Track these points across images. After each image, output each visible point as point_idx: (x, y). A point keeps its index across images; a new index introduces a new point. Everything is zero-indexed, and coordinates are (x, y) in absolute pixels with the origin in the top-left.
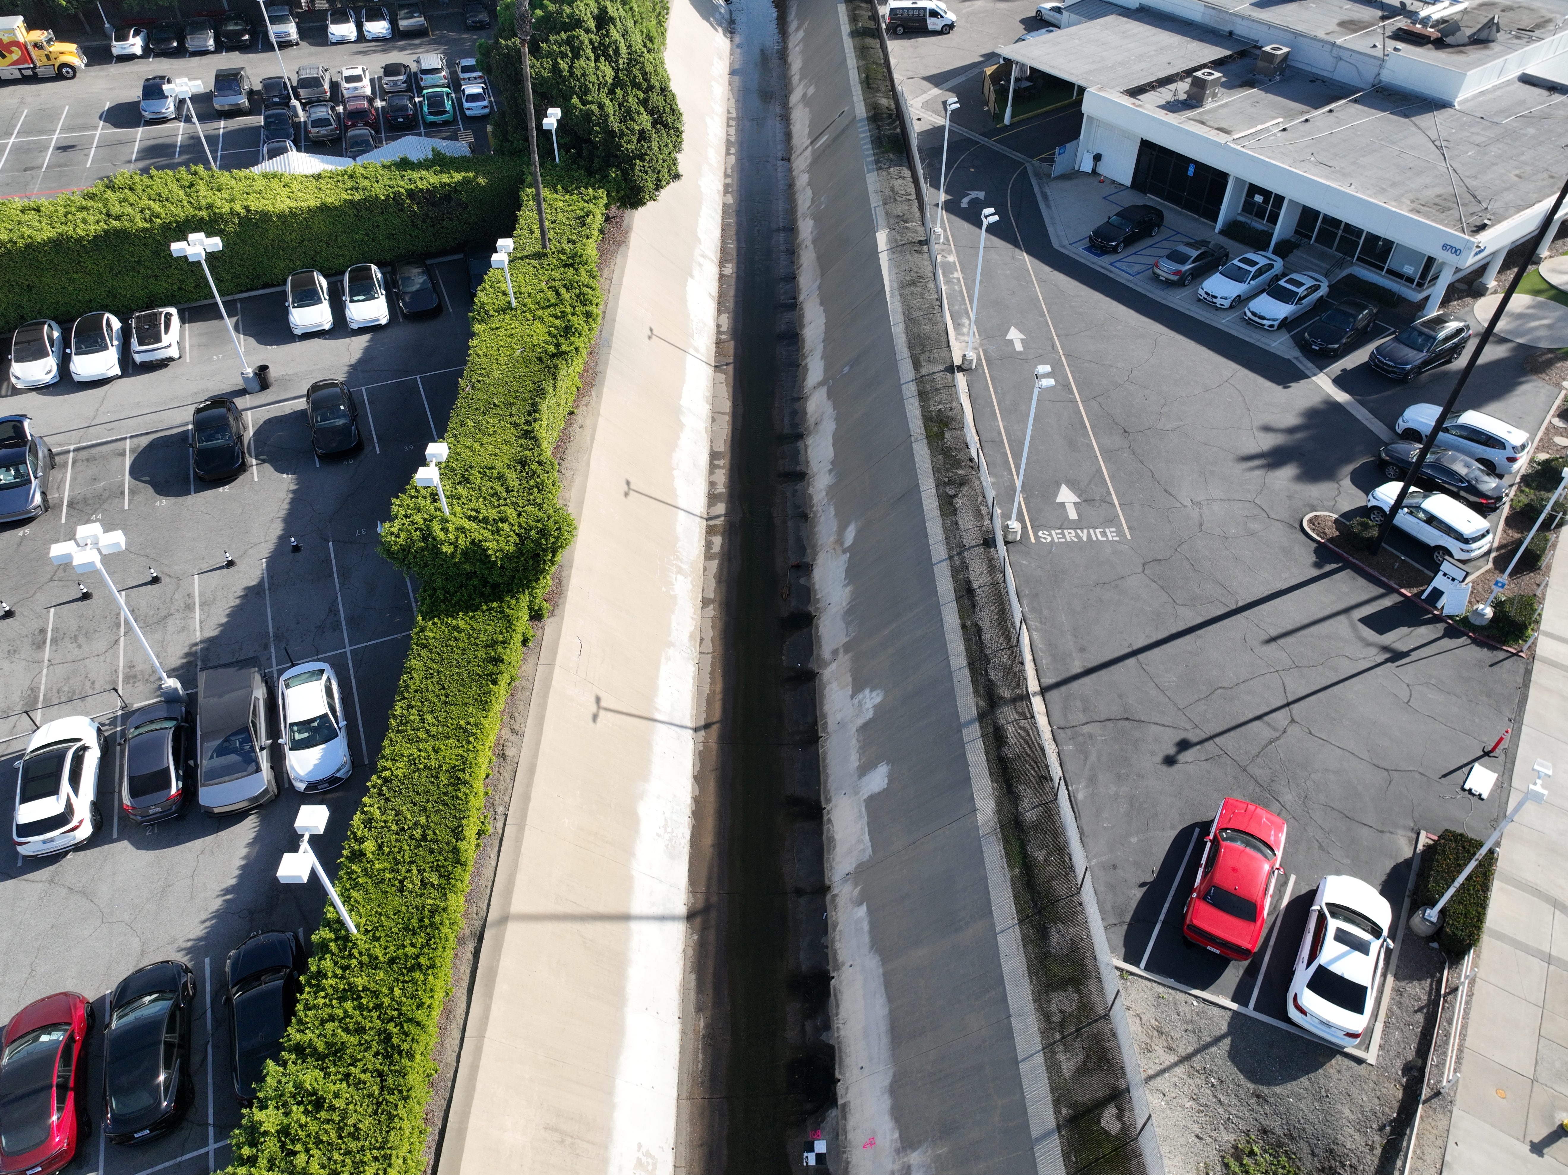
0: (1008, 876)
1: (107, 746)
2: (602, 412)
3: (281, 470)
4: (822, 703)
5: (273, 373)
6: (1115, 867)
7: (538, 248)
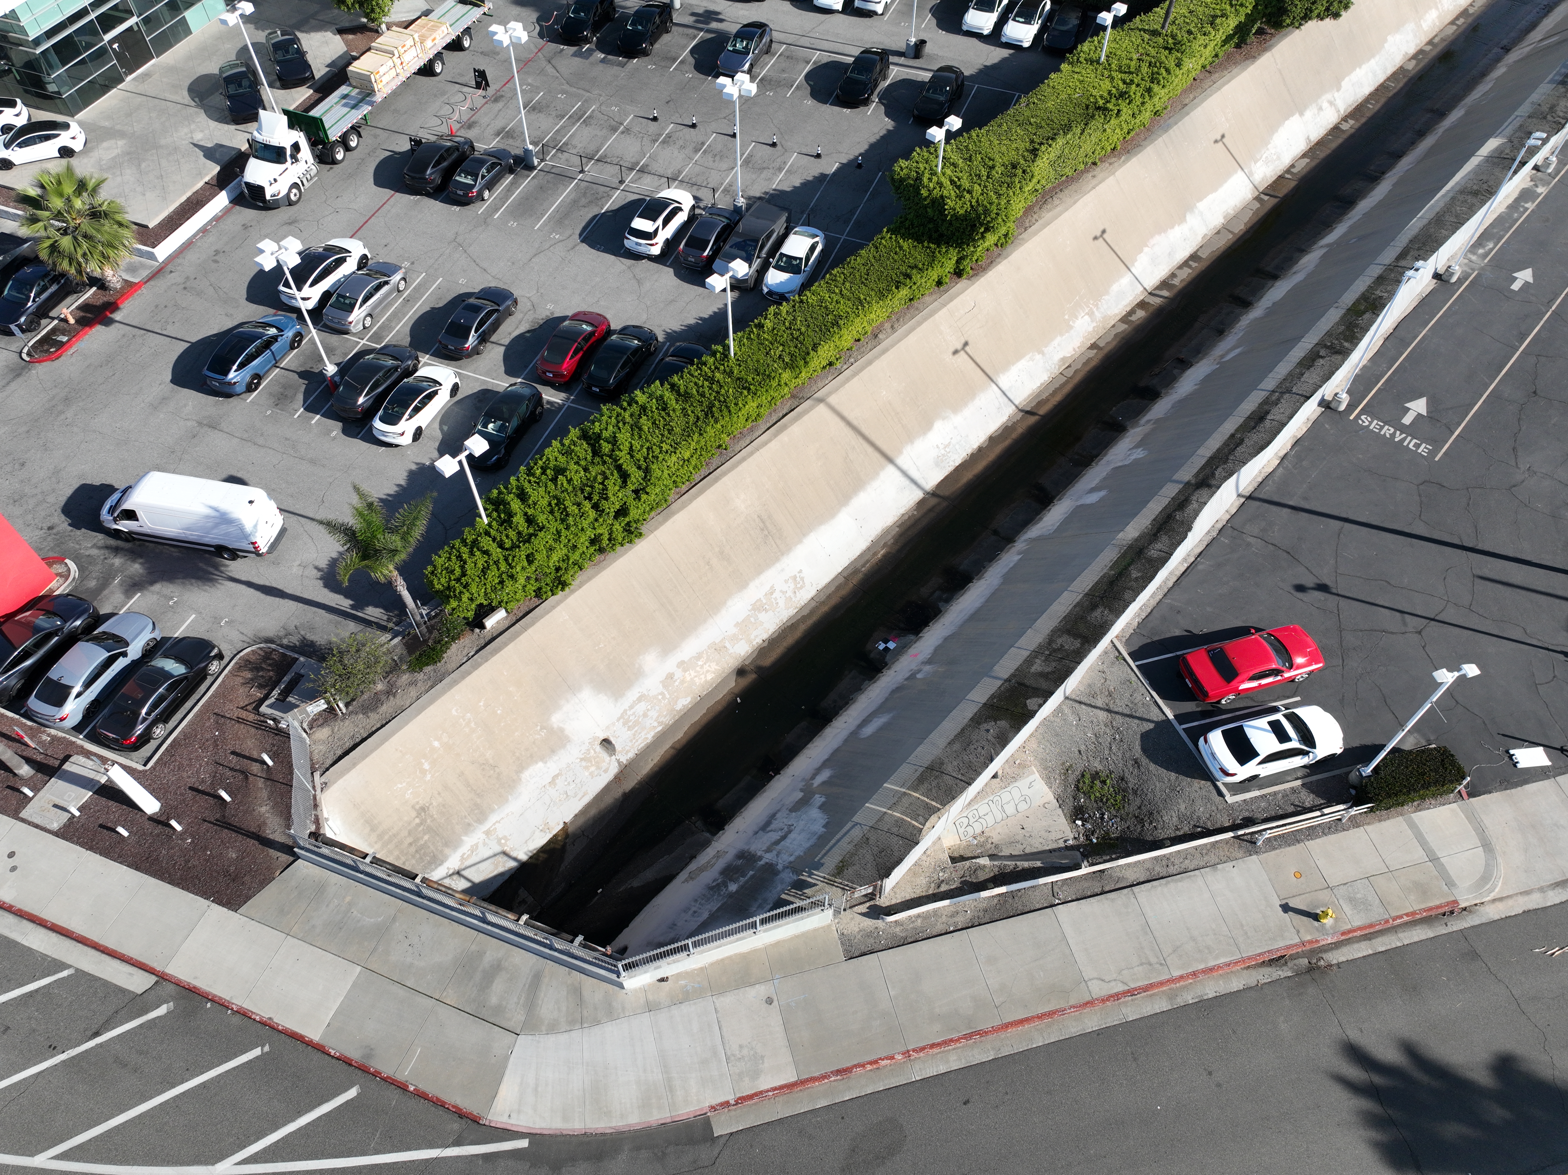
0: (1105, 571)
1: (692, 218)
2: (1117, 174)
3: (887, 114)
4: (1111, 448)
5: (928, 49)
6: (1179, 612)
7: (1157, 27)
